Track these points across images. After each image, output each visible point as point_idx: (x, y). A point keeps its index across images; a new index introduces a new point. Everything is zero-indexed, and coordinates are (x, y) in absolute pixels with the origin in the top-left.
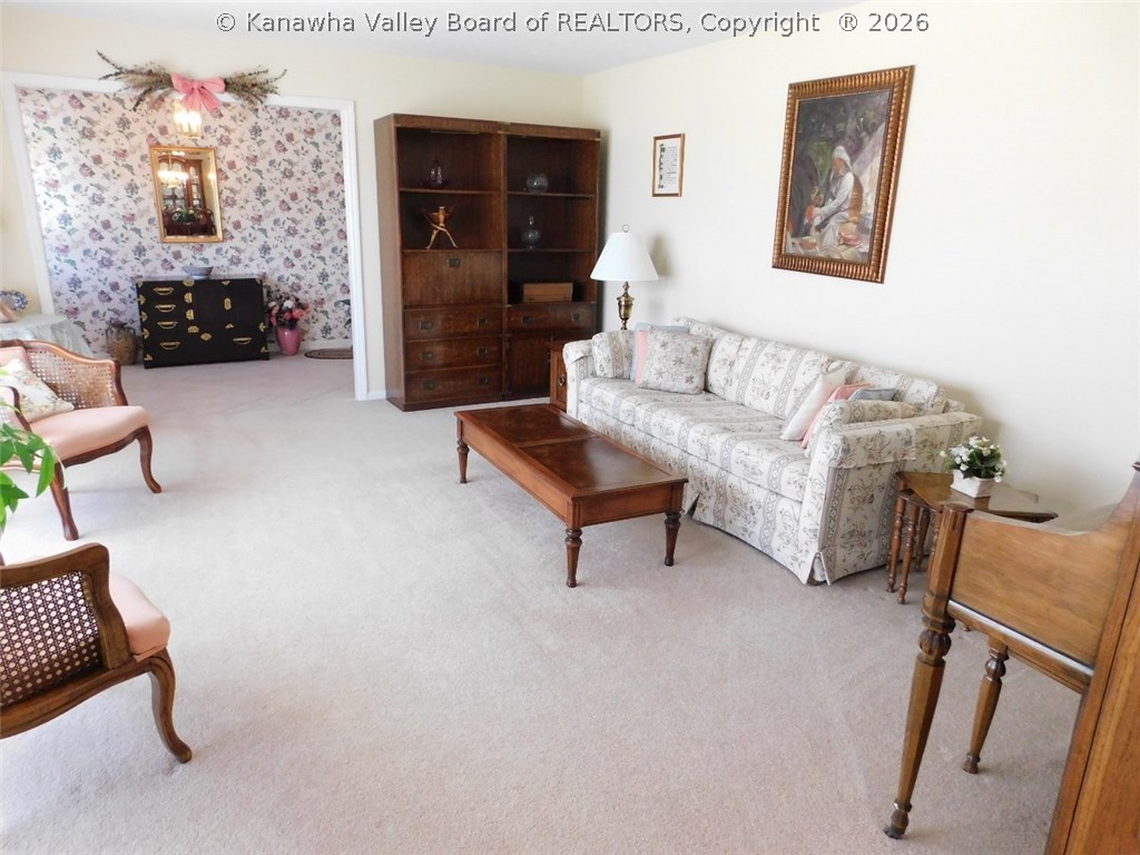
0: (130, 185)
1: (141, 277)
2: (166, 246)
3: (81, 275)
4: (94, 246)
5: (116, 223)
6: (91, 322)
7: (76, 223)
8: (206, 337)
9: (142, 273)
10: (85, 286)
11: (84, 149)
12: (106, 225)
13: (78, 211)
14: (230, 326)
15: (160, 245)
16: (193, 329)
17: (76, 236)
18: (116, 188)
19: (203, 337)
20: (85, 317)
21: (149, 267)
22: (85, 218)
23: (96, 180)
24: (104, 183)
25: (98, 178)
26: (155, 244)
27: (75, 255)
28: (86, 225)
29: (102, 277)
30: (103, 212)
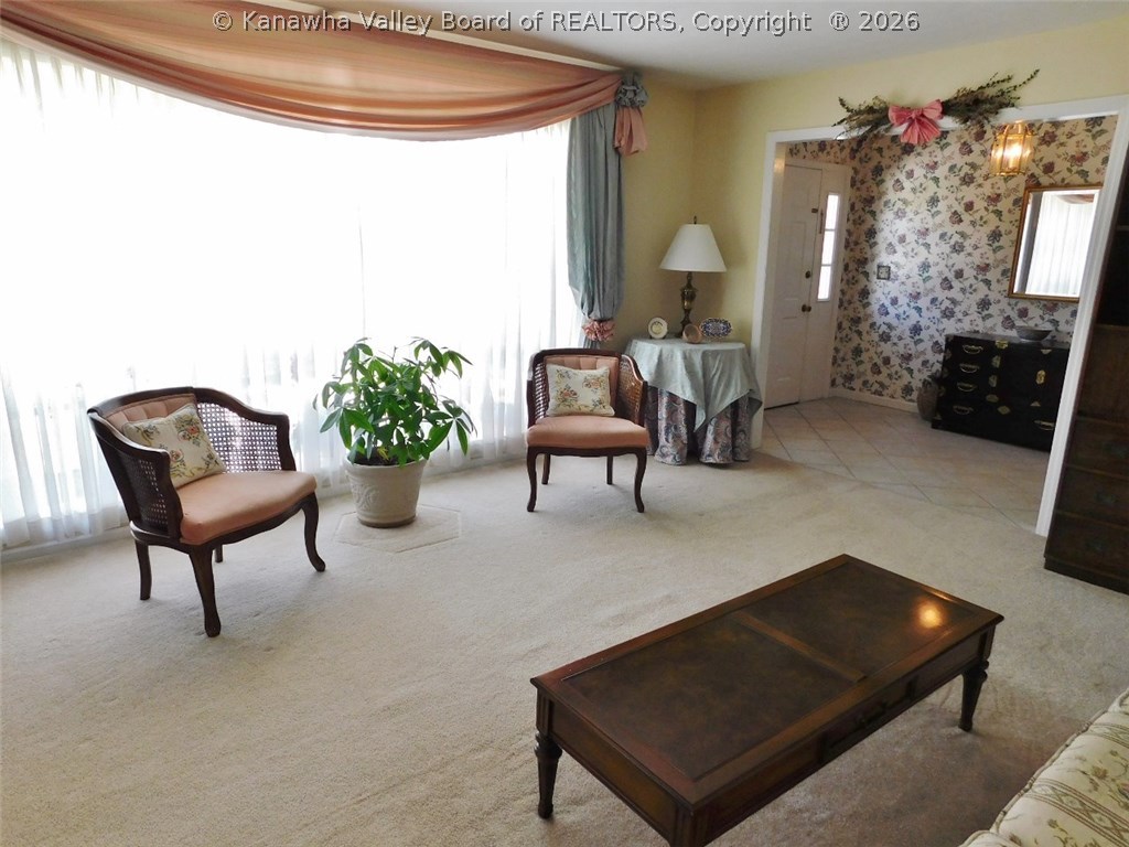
0: (994, 232)
1: (978, 332)
2: (1013, 301)
3: (924, 323)
4: (941, 295)
5: (969, 273)
6: (919, 371)
7: (933, 272)
8: (1004, 410)
9: (980, 329)
10: (924, 335)
11: (960, 195)
12: (959, 274)
13: (937, 259)
14: (1036, 404)
15: (1007, 300)
16: (992, 398)
17: (929, 284)
18: (980, 236)
19: (1000, 409)
20: (915, 364)
21: (989, 323)
22: (941, 267)
23: (963, 227)
24: (968, 230)
25: (965, 227)
26: (1001, 298)
27: (924, 302)
28: (940, 273)
29: (941, 327)
30: (959, 261)
